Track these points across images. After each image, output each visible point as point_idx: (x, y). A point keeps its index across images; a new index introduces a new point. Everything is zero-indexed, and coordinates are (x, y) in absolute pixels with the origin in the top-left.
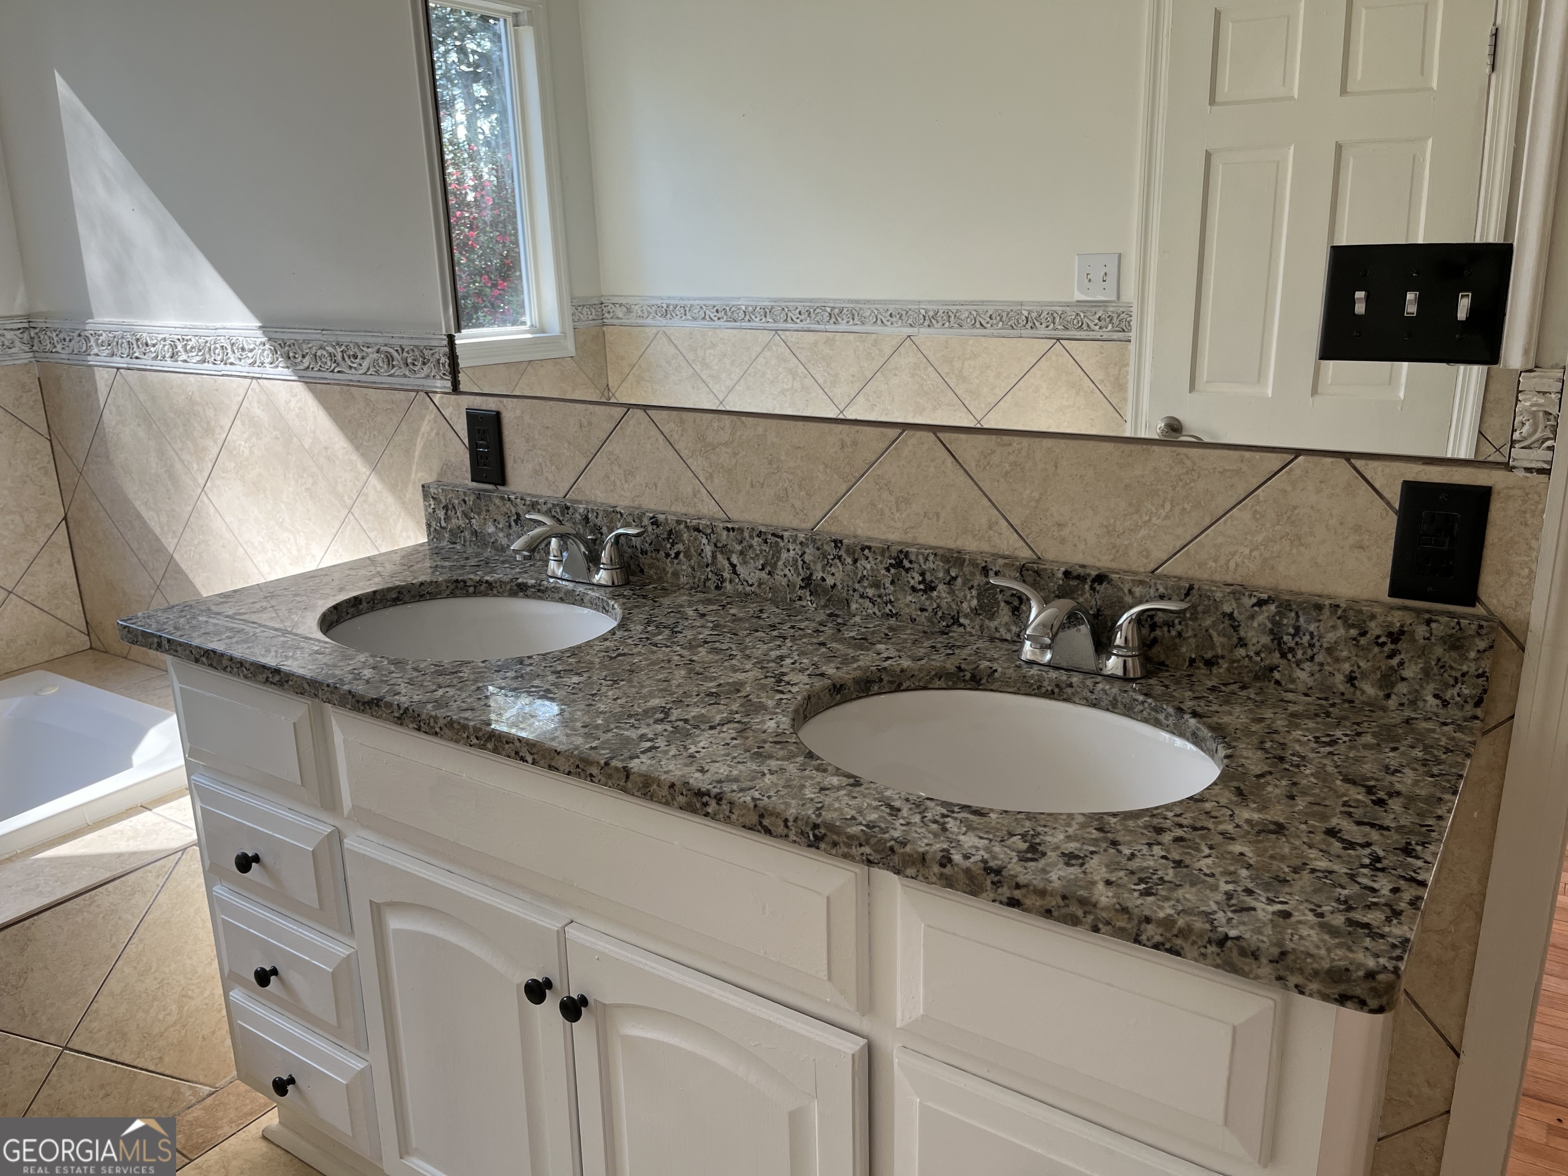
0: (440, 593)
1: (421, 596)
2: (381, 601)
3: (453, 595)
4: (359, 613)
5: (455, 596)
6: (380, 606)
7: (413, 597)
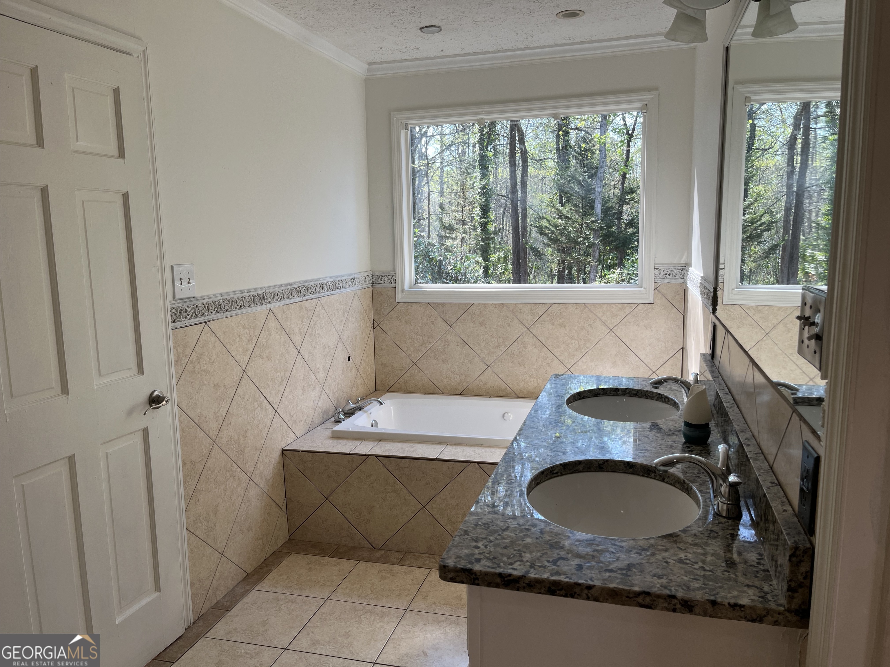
0: (653, 397)
1: (647, 396)
2: (629, 393)
3: (657, 400)
4: (617, 395)
5: (658, 401)
6: (628, 395)
7: (643, 396)
